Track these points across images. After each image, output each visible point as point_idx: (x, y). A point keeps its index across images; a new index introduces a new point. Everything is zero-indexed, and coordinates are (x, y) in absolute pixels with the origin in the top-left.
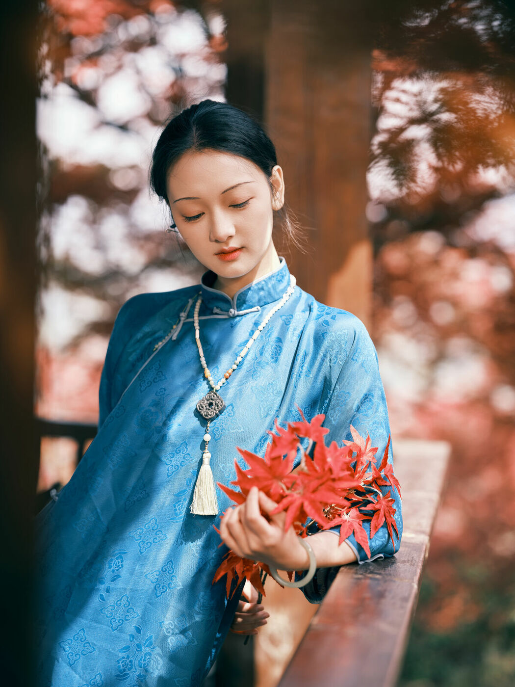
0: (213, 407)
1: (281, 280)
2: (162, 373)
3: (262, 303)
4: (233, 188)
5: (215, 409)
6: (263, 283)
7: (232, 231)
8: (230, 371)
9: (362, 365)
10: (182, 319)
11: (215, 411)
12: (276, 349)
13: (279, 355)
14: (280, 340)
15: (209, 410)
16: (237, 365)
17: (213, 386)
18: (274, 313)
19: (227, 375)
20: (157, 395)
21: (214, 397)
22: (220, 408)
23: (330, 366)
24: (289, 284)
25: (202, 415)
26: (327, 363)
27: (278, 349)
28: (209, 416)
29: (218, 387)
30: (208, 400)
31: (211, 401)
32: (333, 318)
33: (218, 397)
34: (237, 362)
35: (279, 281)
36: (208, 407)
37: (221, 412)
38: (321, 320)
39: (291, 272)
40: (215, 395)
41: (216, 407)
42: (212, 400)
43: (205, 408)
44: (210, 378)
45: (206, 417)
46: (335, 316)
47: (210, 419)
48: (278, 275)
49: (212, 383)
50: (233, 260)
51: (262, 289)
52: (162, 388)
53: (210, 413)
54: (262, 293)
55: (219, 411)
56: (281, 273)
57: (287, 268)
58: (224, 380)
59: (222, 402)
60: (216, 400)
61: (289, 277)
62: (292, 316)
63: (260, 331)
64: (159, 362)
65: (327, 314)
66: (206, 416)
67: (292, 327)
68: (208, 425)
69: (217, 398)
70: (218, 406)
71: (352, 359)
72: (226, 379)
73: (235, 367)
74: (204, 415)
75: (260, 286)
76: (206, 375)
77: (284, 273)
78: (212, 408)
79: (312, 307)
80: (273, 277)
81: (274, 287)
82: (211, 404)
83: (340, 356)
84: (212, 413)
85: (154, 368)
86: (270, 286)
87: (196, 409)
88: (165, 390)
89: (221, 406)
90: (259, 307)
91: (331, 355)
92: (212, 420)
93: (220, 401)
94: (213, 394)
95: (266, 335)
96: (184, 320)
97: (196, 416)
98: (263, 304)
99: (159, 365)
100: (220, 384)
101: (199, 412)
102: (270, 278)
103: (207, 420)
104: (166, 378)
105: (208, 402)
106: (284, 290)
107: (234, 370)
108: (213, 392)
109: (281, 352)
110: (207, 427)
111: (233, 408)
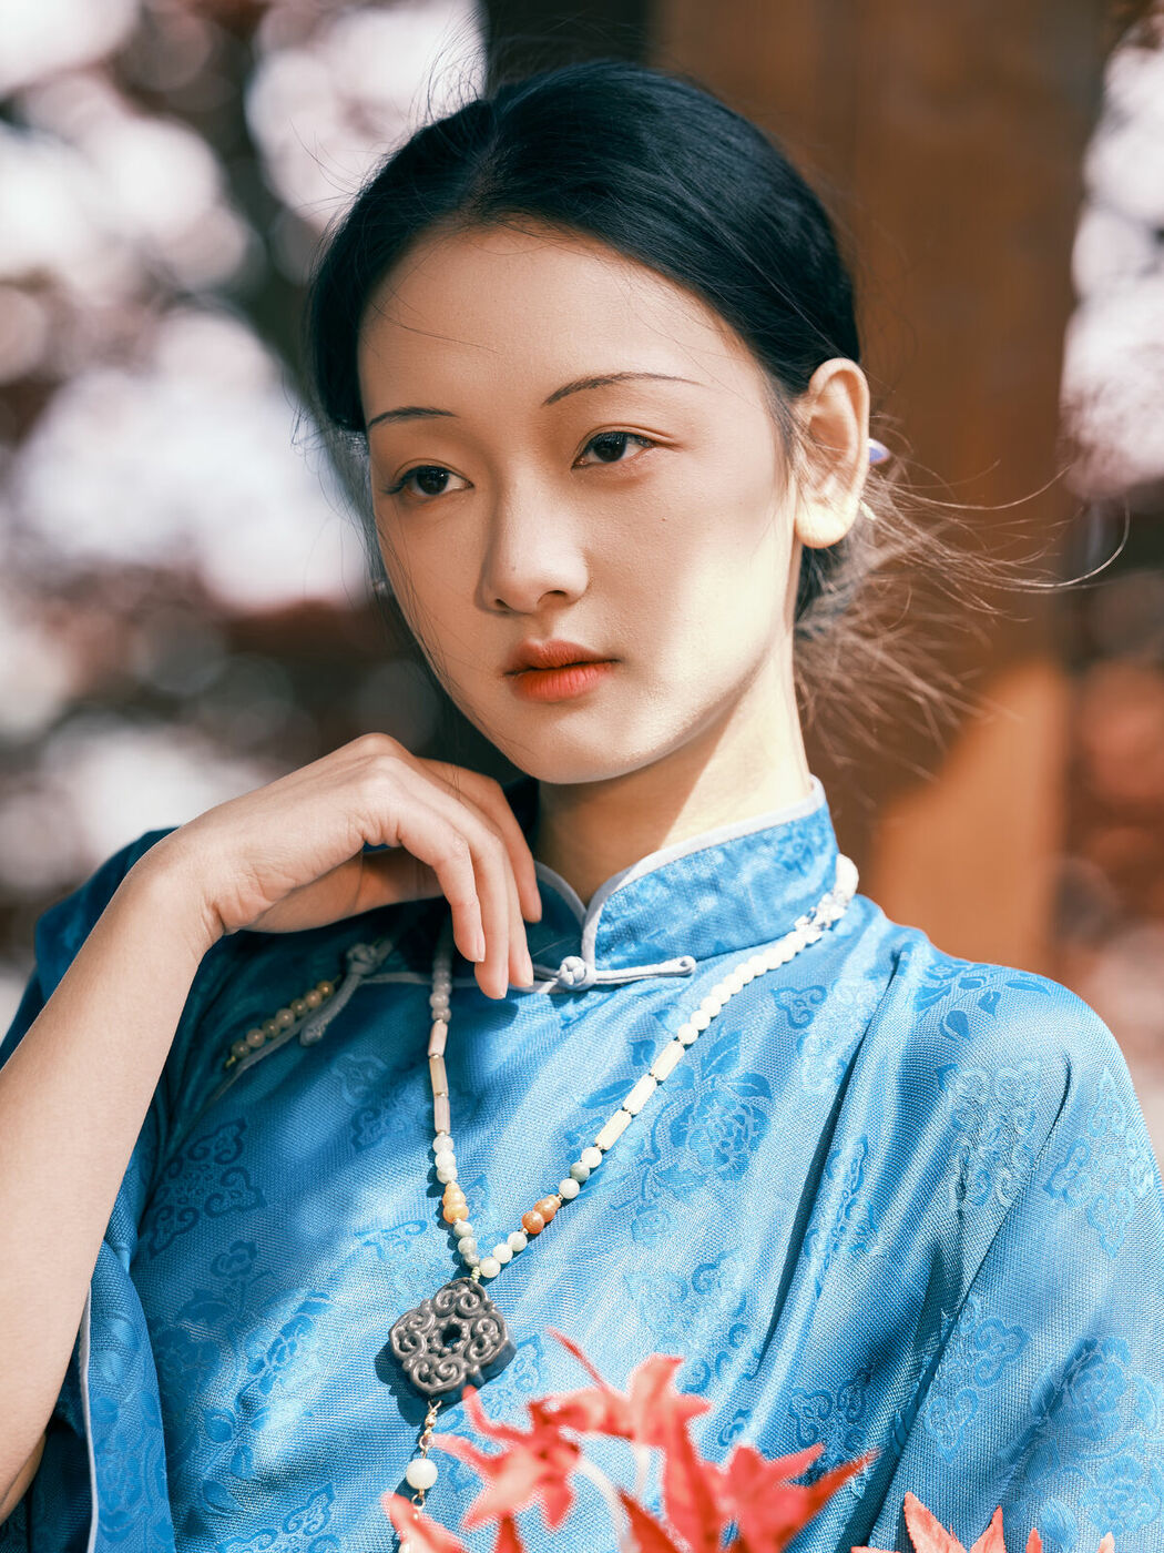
0: (460, 1345)
1: (797, 864)
2: (247, 1178)
3: (706, 946)
4: (594, 383)
5: (466, 1356)
6: (720, 858)
7: (568, 571)
8: (551, 1203)
9: (1088, 1217)
10: (358, 969)
11: (464, 1365)
12: (741, 1119)
13: (754, 1146)
14: (760, 1087)
15: (441, 1355)
16: (582, 1184)
17: (471, 1259)
18: (749, 979)
19: (537, 1217)
20: (218, 1274)
21: (469, 1303)
22: (490, 1353)
23: (960, 1213)
24: (827, 885)
25: (407, 1376)
26: (946, 1201)
27: (750, 1120)
28: (439, 1383)
29: (490, 1267)
30: (441, 1315)
31: (455, 1320)
32: (988, 1004)
33: (487, 1307)
34: (582, 1167)
35: (789, 866)
36: (437, 1345)
37: (491, 1370)
38: (940, 1010)
39: (845, 847)
40: (475, 1299)
41: (473, 1350)
42: (459, 1314)
43: (424, 1346)
44: (462, 1227)
45: (425, 1385)
46: (997, 995)
47: (440, 1394)
48: (789, 838)
49: (467, 1245)
50: (572, 702)
51: (713, 886)
52: (239, 1244)
53: (442, 1369)
54: (708, 903)
55: (484, 1367)
56: (801, 835)
57: (827, 823)
58: (518, 1240)
59: (500, 1331)
60: (478, 1318)
61: (834, 859)
62: (822, 989)
63: (687, 1047)
64: (235, 1129)
65: (966, 984)
66: (426, 1378)
67: (814, 1034)
68: (430, 1419)
69: (481, 1311)
70: (480, 1344)
71: (1048, 1188)
72: (531, 1236)
73: (570, 1188)
74: (415, 1373)
75: (705, 873)
76: (448, 1211)
77: (817, 840)
78: (454, 1351)
79: (903, 957)
80: (767, 843)
81: (762, 887)
82: (451, 1335)
83: (1005, 1173)
84: (452, 1370)
85: (213, 1152)
86: (746, 876)
87: (388, 1348)
88: (253, 1252)
89: (495, 1344)
90: (690, 961)
91: (965, 1165)
92: (449, 1399)
93: (493, 1328)
94: (466, 1290)
95: (704, 1064)
96: (365, 976)
97: (383, 1375)
98: (710, 949)
99: (237, 1140)
100: (504, 1252)
101: (398, 1362)
102: (750, 844)
103: (425, 1398)
104: (260, 1202)
105: (443, 1324)
106: (807, 906)
107: (565, 1202)
108: (468, 1284)
109: (760, 1136)
110: (423, 1429)
111: (540, 1354)
